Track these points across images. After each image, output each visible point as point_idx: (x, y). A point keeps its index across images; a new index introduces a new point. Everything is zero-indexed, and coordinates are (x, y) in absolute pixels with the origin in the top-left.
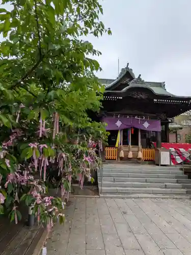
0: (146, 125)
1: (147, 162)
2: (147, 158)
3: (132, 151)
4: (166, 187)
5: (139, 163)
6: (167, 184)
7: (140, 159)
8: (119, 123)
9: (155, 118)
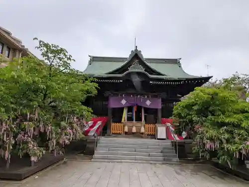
0: (148, 103)
1: (150, 136)
2: (150, 133)
3: (136, 127)
4: (149, 155)
5: (142, 137)
6: (151, 153)
7: (143, 133)
8: (124, 102)
9: (156, 96)
